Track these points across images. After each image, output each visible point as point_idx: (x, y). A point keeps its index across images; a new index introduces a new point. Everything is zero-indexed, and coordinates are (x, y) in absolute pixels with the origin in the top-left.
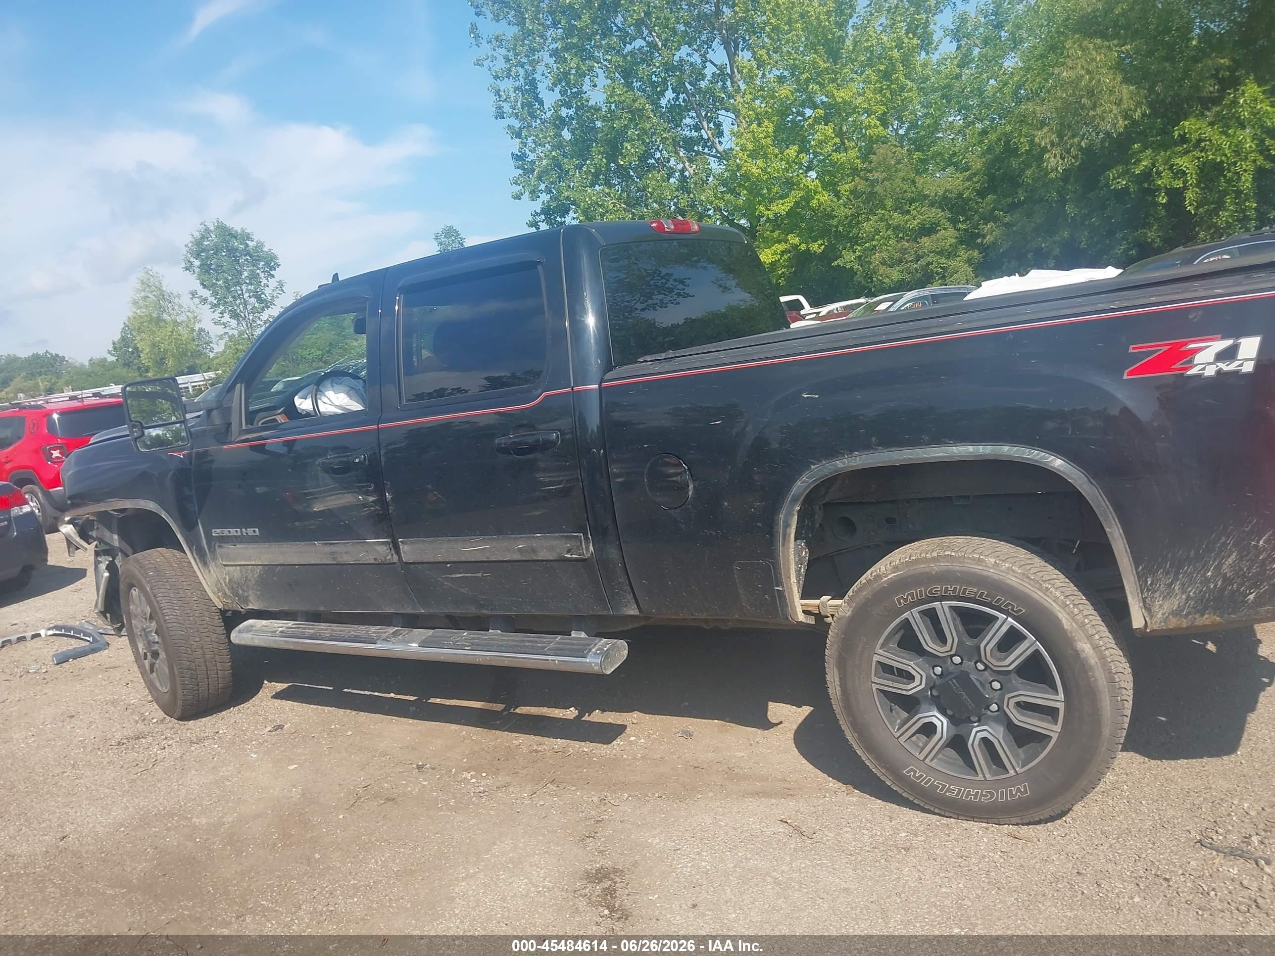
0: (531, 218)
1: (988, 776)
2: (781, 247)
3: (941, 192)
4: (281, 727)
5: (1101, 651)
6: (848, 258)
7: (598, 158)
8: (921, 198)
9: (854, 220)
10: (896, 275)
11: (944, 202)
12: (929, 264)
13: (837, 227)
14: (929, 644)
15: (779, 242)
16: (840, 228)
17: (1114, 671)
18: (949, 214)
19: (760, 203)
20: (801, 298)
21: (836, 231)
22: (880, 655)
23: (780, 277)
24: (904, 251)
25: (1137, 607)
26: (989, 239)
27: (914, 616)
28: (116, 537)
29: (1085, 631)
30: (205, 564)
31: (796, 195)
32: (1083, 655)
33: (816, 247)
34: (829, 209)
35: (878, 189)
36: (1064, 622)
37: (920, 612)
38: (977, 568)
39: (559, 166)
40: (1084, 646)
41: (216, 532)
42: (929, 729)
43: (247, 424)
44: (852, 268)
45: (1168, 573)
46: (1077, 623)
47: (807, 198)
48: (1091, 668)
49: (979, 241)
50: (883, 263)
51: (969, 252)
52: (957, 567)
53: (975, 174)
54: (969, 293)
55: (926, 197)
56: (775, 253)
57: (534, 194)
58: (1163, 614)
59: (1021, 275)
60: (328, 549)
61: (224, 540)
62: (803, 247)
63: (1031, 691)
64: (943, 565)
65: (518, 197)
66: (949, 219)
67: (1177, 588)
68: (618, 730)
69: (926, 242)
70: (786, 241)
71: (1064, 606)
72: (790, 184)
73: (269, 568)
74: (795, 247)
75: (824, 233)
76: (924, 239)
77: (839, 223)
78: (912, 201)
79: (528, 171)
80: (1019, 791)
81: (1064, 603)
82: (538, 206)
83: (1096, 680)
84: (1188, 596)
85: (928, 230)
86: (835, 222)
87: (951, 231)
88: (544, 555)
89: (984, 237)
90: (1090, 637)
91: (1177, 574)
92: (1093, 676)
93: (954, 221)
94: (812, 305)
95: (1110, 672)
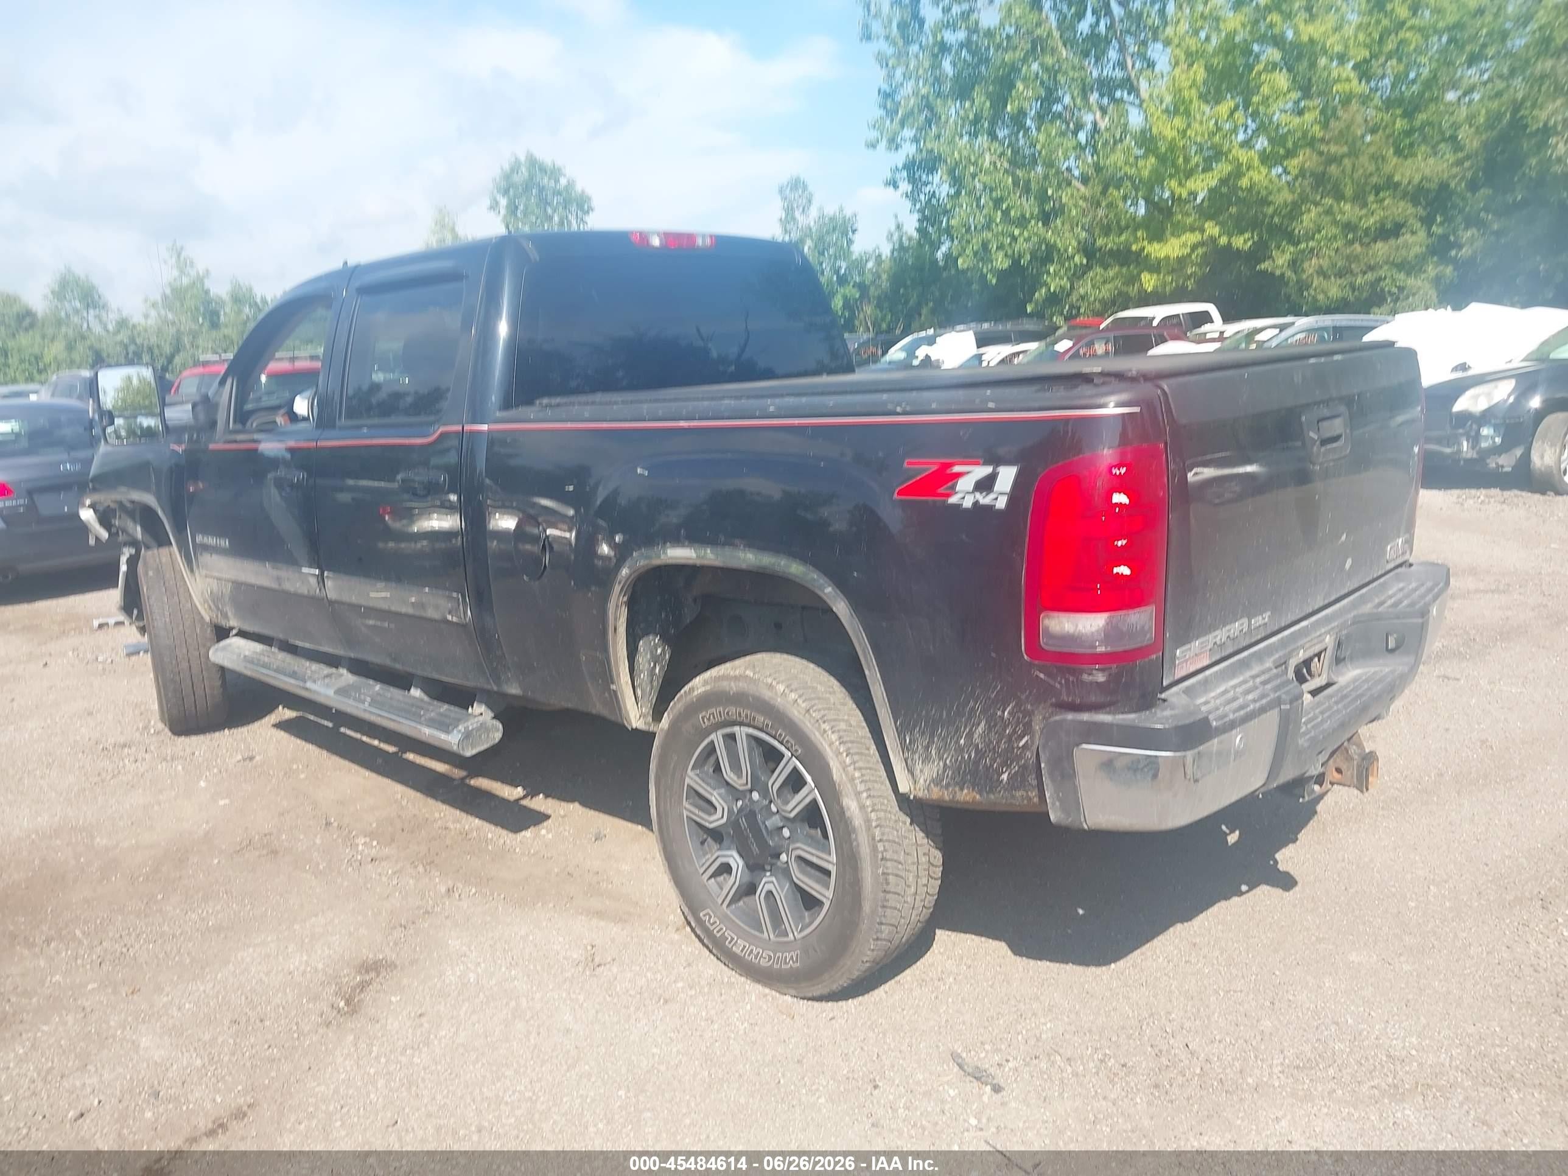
0: (889, 175)
1: (772, 936)
2: (1192, 238)
3: (1416, 180)
4: (251, 758)
5: (866, 812)
6: (1280, 260)
7: (980, 99)
8: (1390, 185)
9: (1294, 211)
10: (1334, 290)
11: (1416, 195)
12: (1380, 279)
13: (1272, 217)
14: (729, 774)
15: (1192, 229)
16: (1276, 220)
17: (877, 838)
18: (1421, 211)
19: (1171, 176)
20: (1211, 308)
21: (1270, 224)
22: (692, 778)
23: (1189, 277)
24: (1352, 258)
25: (899, 767)
26: (1466, 252)
27: (717, 738)
28: (139, 529)
29: (854, 786)
30: (192, 571)
31: (1222, 169)
32: (848, 814)
33: (1240, 242)
34: (1264, 193)
35: (1333, 169)
36: (834, 771)
37: (724, 736)
38: (767, 694)
39: (930, 107)
40: (850, 803)
41: (199, 539)
42: (726, 869)
43: (235, 422)
44: (1283, 275)
45: (923, 733)
46: (847, 775)
47: (1238, 172)
48: (854, 830)
49: (1453, 253)
50: (1321, 272)
51: (1441, 268)
52: (751, 689)
53: (1468, 157)
54: (1373, 328)
55: (1397, 185)
56: (1184, 245)
57: (894, 144)
58: (925, 781)
59: (1454, 309)
60: (275, 573)
61: (206, 548)
62: (1223, 240)
63: (809, 845)
64: (742, 685)
65: (873, 145)
66: (1422, 220)
67: (933, 752)
68: (540, 818)
69: (1381, 249)
70: (1202, 230)
71: (838, 754)
72: (1218, 154)
73: (237, 585)
74: (1213, 240)
75: (1254, 224)
76: (1379, 245)
77: (1275, 211)
78: (1377, 190)
79: (891, 113)
80: (791, 960)
81: (838, 749)
82: (899, 158)
83: (858, 845)
84: (945, 764)
85: (1389, 231)
86: (1270, 210)
87: (1422, 234)
88: (431, 613)
89: (1460, 247)
90: (858, 794)
91: (932, 736)
92: (856, 839)
93: (1428, 221)
94: (1227, 319)
95: (874, 839)
